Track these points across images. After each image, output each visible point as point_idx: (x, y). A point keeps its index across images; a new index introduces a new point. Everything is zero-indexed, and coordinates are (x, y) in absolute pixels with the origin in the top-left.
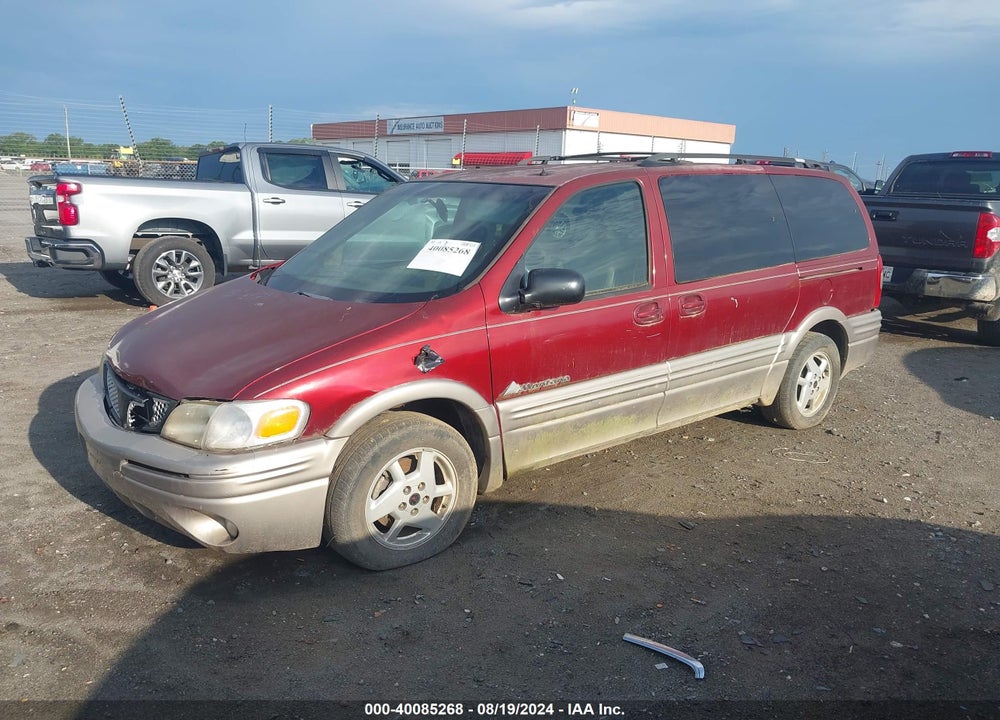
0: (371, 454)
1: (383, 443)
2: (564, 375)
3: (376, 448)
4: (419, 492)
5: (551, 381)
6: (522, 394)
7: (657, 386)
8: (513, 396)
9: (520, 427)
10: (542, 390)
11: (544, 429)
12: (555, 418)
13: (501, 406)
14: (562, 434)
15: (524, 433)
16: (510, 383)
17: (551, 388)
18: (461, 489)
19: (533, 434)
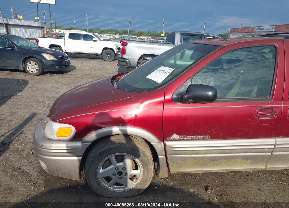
0: (99, 152)
1: (105, 149)
2: (206, 135)
3: (102, 150)
4: (122, 171)
5: (199, 137)
6: (181, 140)
7: (266, 149)
8: (175, 140)
9: (178, 154)
10: (192, 140)
11: (192, 158)
12: (198, 154)
13: (168, 143)
14: (203, 161)
15: (180, 157)
16: (174, 134)
17: (198, 140)
18: (144, 174)
19: (186, 159)
